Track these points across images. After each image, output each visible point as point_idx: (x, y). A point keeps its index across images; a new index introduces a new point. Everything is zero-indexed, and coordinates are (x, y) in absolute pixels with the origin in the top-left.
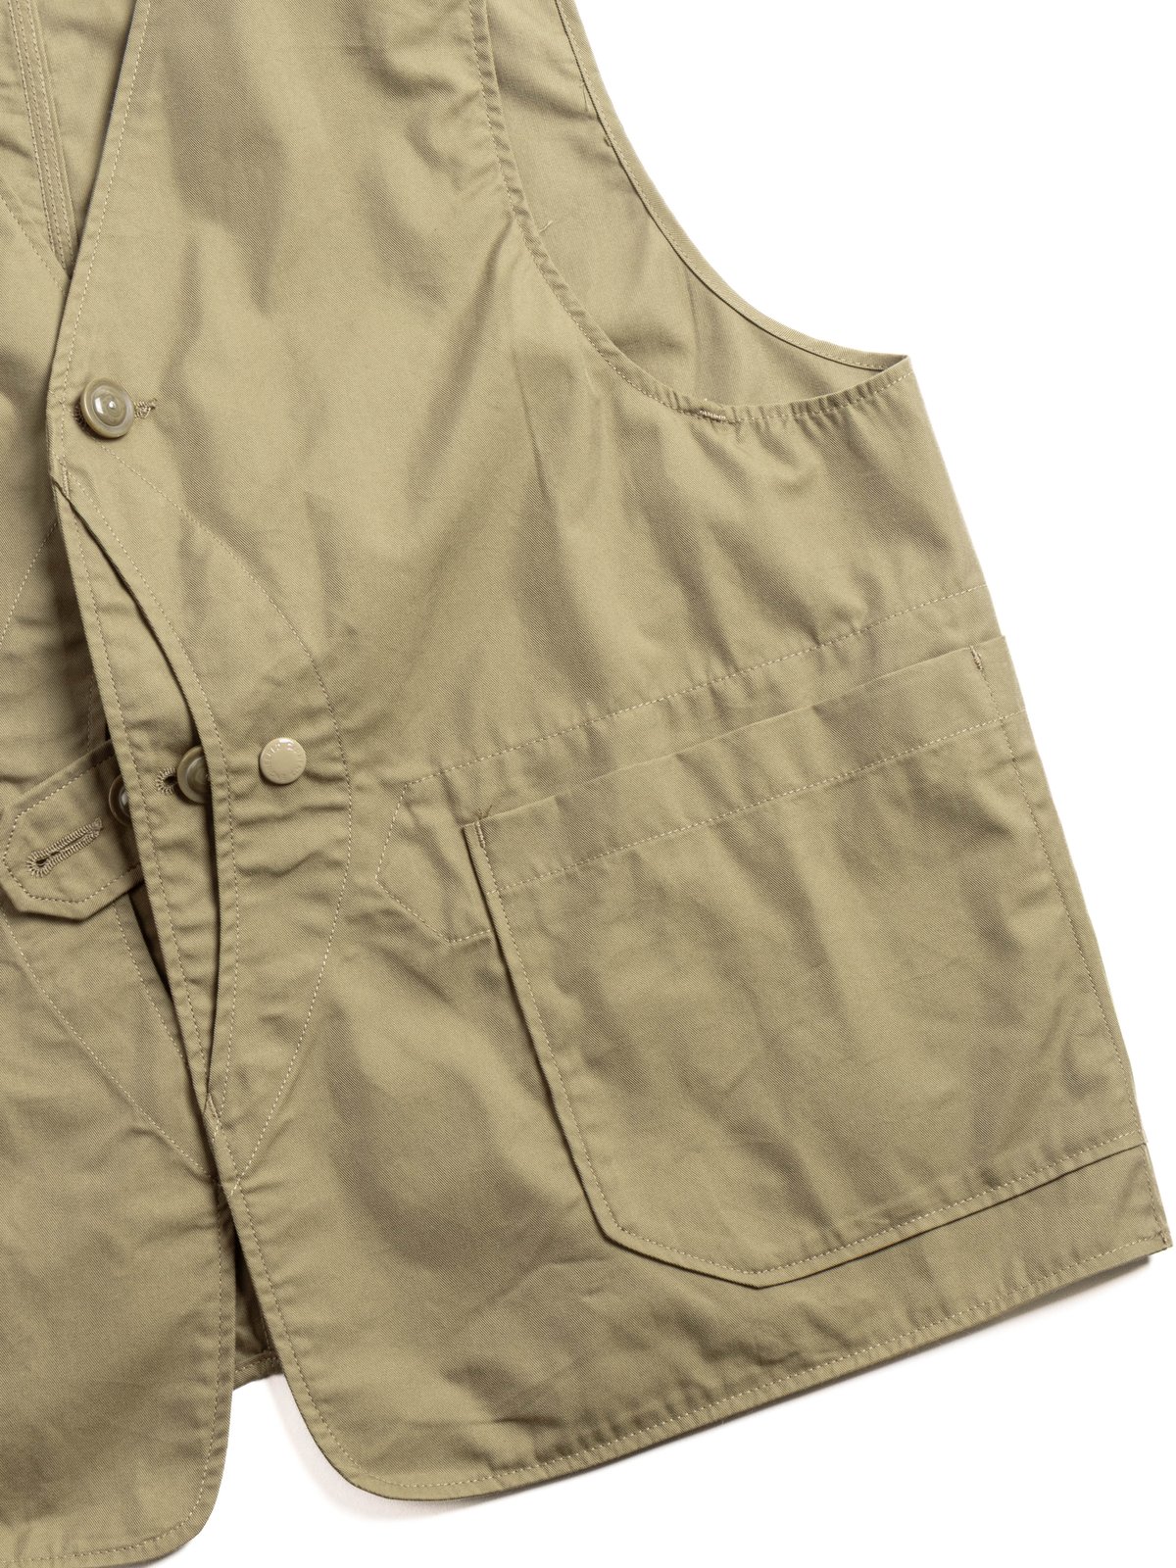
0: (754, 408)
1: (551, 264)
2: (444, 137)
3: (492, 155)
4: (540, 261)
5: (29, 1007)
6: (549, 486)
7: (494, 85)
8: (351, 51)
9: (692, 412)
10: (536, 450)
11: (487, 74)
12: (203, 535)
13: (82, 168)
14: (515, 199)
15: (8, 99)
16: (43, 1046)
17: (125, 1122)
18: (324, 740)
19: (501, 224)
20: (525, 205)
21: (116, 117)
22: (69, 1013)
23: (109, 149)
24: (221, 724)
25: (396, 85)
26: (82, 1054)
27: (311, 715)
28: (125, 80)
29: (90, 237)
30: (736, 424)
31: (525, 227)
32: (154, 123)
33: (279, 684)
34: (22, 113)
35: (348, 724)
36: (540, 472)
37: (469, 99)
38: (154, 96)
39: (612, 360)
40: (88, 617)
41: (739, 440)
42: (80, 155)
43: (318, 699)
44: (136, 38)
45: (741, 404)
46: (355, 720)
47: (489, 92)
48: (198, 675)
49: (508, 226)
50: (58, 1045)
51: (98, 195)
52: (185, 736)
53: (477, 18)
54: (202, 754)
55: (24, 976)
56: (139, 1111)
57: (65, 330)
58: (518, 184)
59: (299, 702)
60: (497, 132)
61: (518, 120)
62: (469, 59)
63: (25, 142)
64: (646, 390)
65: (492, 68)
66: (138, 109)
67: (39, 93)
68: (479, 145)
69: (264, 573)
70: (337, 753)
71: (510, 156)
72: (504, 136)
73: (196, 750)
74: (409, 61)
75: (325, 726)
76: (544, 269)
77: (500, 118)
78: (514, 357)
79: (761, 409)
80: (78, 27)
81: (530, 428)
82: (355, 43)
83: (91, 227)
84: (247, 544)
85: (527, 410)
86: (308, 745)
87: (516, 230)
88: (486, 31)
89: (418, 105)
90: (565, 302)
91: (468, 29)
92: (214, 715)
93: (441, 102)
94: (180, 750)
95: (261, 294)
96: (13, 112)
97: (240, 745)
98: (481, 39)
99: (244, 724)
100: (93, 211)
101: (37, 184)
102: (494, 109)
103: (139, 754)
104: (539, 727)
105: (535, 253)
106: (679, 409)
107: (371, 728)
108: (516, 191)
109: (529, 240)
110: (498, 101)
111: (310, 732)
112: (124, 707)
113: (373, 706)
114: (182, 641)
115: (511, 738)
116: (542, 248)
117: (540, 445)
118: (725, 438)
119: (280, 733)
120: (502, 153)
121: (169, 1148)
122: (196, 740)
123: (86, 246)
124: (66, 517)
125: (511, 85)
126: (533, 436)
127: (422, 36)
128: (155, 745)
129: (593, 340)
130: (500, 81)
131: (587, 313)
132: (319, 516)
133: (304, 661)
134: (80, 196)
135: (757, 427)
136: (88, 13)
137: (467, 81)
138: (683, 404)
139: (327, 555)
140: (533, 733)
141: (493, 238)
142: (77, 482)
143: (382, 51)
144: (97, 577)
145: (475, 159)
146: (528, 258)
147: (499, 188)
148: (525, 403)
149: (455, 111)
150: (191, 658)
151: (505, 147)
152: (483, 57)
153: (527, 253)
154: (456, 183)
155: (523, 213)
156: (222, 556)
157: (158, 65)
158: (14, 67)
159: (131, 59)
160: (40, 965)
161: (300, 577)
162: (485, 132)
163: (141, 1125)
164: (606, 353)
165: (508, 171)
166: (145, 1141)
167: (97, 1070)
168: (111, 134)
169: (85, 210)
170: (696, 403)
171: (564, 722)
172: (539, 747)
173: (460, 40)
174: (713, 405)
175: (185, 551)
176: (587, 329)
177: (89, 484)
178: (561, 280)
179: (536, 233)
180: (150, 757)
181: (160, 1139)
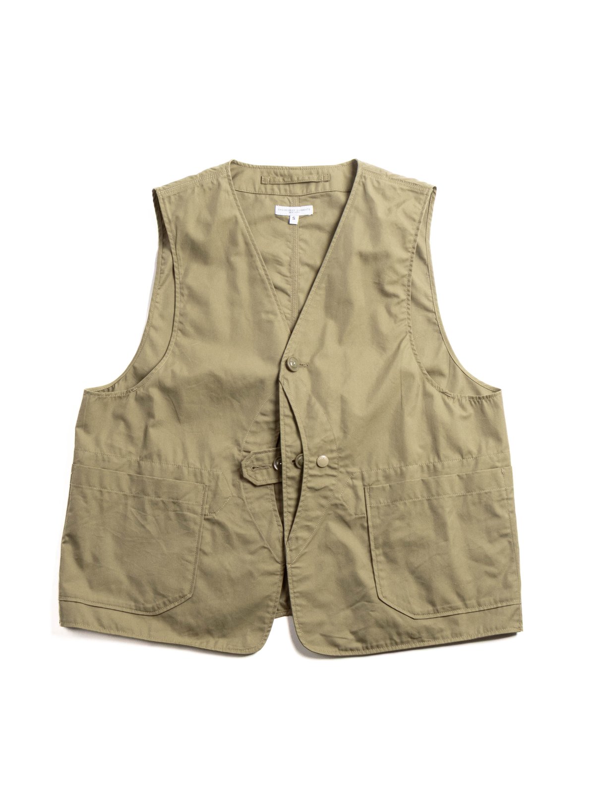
0: (459, 395)
1: (415, 348)
2: (395, 310)
3: (406, 316)
4: (412, 346)
5: (244, 510)
6: (403, 405)
7: (410, 298)
8: (375, 283)
9: (443, 393)
10: (402, 395)
11: (409, 295)
12: (314, 400)
13: (302, 301)
14: (409, 329)
15: (287, 281)
16: (245, 521)
17: (262, 544)
18: (334, 458)
19: (404, 335)
20: (411, 331)
21: (313, 289)
22: (253, 514)
23: (309, 296)
24: (309, 449)
25: (385, 294)
26: (255, 525)
27: (332, 451)
28: (317, 280)
30: (453, 398)
31: (410, 336)
32: (322, 292)
33: (325, 442)
34: (290, 285)
35: (340, 455)
36: (401, 401)
37: (403, 301)
38: (324, 285)
39: (425, 376)
40: (281, 417)
41: (454, 402)
42: (302, 297)
43: (334, 447)
44: (322, 269)
45: (457, 394)
46: (343, 455)
47: (408, 300)
48: (306, 436)
49: (406, 335)
50: (248, 521)
51: (304, 308)
52: (299, 450)
53: (409, 281)
54: (303, 456)
55: (244, 502)
56: (266, 542)
57: (290, 342)
58: (411, 325)
59: (329, 447)
60: (408, 310)
61: (413, 309)
62: (405, 290)
63: (289, 292)
64: (432, 385)
65: (410, 294)
66: (319, 288)
67: (295, 280)
68: (403, 313)
69: (327, 413)
70: (337, 462)
71: (410, 317)
72: (410, 312)
73: (302, 454)
74: (389, 289)
75: (335, 455)
76: (413, 349)
77: (410, 307)
78: (401, 371)
79: (461, 396)
80: (308, 265)
81: (401, 389)
82: (377, 281)
83: (301, 316)
84: (325, 406)
86: (329, 459)
87: (408, 337)
88: (411, 284)
89: (389, 300)
90: (416, 359)
91: (406, 283)
92: (308, 447)
93: (395, 300)
94: (297, 455)
95: (340, 341)
96: (287, 284)
97: (312, 455)
98: (409, 286)
99: (314, 451)
100: (302, 312)
101: (290, 303)
102: (409, 304)
103: (287, 453)
104: (388, 465)
105: (412, 344)
106: (440, 391)
107: (346, 457)
108: (410, 327)
109: (411, 340)
110: (410, 302)
111: (331, 455)
112: (285, 441)
113: (348, 452)
114: (304, 427)
115: (381, 467)
116: (413, 343)
117: (403, 394)
118: (450, 402)
119: (323, 454)
120: (408, 316)
121: (272, 553)
122: (302, 452)
123: (299, 321)
124: (281, 390)
125: (414, 300)
126: (401, 391)
127: (394, 283)
128: (291, 452)
129: (421, 370)
130: (411, 298)
131: (422, 363)
132: (343, 400)
133: (332, 438)
134: (300, 309)
135: (459, 400)
136: (311, 262)
137: (403, 296)
138: (441, 390)
139: (344, 412)
140: (387, 467)
141: (402, 337)
142: (285, 382)
143: (383, 285)
144: (285, 407)
145: (401, 316)
146: (409, 345)
147: (406, 325)
149: (399, 303)
150: (305, 432)
151: (409, 315)
152: (408, 291)
153: (409, 344)
154: (395, 322)
155: (411, 333)
156: (318, 406)
157: (326, 278)
158: (290, 273)
159: (319, 275)
160: (249, 501)
161: (336, 416)
162: (405, 310)
163: (266, 546)
164: (424, 374)
165: (409, 321)
166: (266, 550)
167: (258, 530)
168: (311, 293)
169: (300, 313)
170: (444, 391)
171: (395, 466)
172: (387, 471)
173: (404, 285)
174: (449, 392)
175: (309, 404)
176: (420, 367)
177: (288, 383)
178: (416, 353)
179: (412, 339)
180: (289, 454)
181: (270, 550)
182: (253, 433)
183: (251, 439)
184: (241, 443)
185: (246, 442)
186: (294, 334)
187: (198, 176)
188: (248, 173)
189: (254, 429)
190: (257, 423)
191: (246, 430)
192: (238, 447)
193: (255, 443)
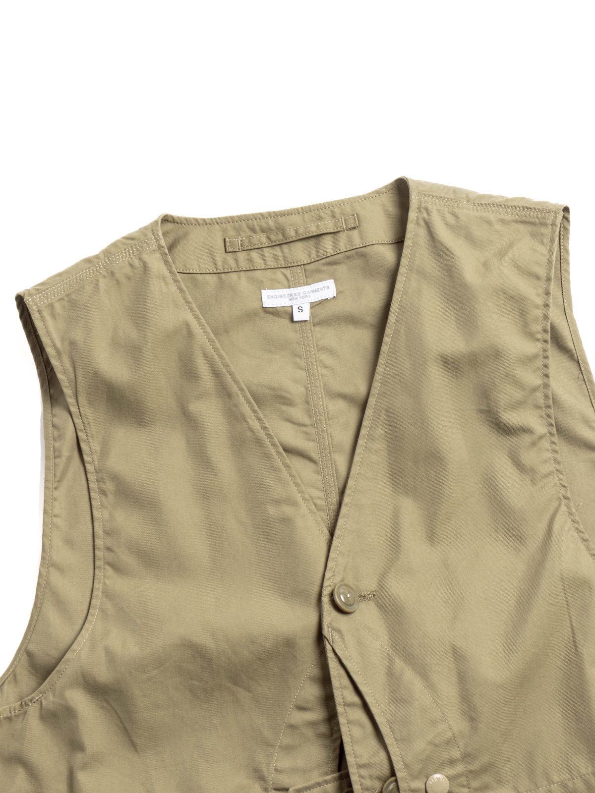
1: (581, 527)
2: (529, 458)
3: (551, 467)
4: (576, 525)
6: (579, 646)
7: (554, 431)
8: (481, 411)
10: (572, 627)
11: (551, 425)
12: (399, 664)
13: (343, 470)
14: (563, 490)
15: (306, 433)
18: (457, 776)
19: (556, 504)
20: (569, 495)
21: (361, 442)
23: (357, 458)
24: (406, 765)
25: (504, 429)
27: (452, 762)
28: (365, 423)
29: (346, 505)
31: (568, 506)
32: (380, 445)
33: (436, 746)
34: (313, 441)
35: (471, 767)
36: (574, 638)
37: (541, 437)
38: (380, 431)
40: (340, 709)
42: (341, 461)
43: (456, 754)
44: (372, 401)
46: (475, 766)
47: (551, 434)
48: (396, 740)
49: (560, 505)
51: (350, 483)
52: (386, 771)
53: (546, 397)
54: (396, 781)
57: (332, 555)
58: (565, 483)
59: (445, 756)
60: (555, 455)
61: (564, 448)
62: (541, 417)
63: (314, 456)
65: (553, 422)
66: (371, 438)
67: (323, 431)
68: (546, 462)
69: (431, 686)
70: (465, 783)
71: (560, 467)
72: (558, 457)
73: (393, 778)
74: (511, 418)
75: (460, 768)
76: (578, 531)
77: (556, 448)
78: (562, 578)
80: (343, 396)
81: (569, 614)
82: (484, 408)
83: (346, 499)
84: (423, 672)
85: (568, 605)
86: (450, 778)
87: (563, 508)
88: (551, 403)
89: (514, 440)
90: (588, 549)
91: (541, 401)
92: (403, 761)
93: (527, 439)
94: (384, 781)
95: (431, 536)
96: (309, 440)
97: (414, 777)
98: (548, 407)
99: (417, 767)
100: (348, 491)
101: (320, 477)
102: (554, 443)
103: (363, 781)
104: (570, 773)
105: (574, 521)
107: (485, 769)
108: (564, 487)
109: (571, 514)
110: (556, 439)
111: (451, 771)
112: (356, 757)
113: (485, 759)
114: (388, 721)
115: (556, 778)
116: (577, 518)
117: (574, 624)
119: (436, 772)
120: (558, 467)
122: (393, 773)
123: (344, 510)
124: (330, 655)
125: (563, 432)
126: (570, 618)
127: (518, 405)
128: (371, 777)
130: (557, 430)
132: (457, 655)
133: (449, 735)
134: (341, 485)
136: (348, 390)
137: (540, 428)
139: (463, 678)
140: (567, 776)
141: (552, 510)
142: (336, 636)
143: (497, 412)
144: (345, 687)
145: (544, 469)
146: (569, 524)
147: (555, 485)
148: (567, 602)
149: (534, 444)
150: (392, 731)
151: (559, 463)
152: (549, 416)
153: (569, 520)
154: (533, 482)
155: (567, 498)
156: (409, 675)
157: (383, 415)
158: (310, 417)
159: (369, 412)
161: (449, 689)
162: (549, 455)
165: (561, 476)
168: (358, 450)
169: (342, 493)
171: (583, 771)
172: (570, 784)
173: (538, 407)
175: (390, 673)
177: (342, 638)
178: (586, 536)
179: (574, 510)
180: (368, 783)
182: (288, 749)
183: (284, 762)
184: (265, 773)
185: (276, 770)
186: (339, 537)
187: (102, 256)
188: (197, 237)
189: (287, 740)
190: (292, 727)
191: (272, 746)
192: (262, 783)
193: (294, 770)
